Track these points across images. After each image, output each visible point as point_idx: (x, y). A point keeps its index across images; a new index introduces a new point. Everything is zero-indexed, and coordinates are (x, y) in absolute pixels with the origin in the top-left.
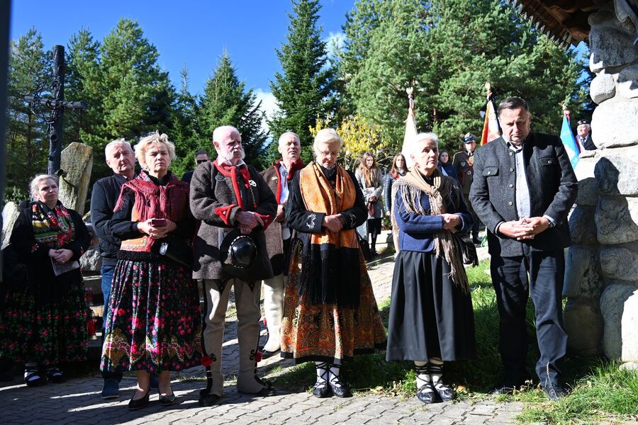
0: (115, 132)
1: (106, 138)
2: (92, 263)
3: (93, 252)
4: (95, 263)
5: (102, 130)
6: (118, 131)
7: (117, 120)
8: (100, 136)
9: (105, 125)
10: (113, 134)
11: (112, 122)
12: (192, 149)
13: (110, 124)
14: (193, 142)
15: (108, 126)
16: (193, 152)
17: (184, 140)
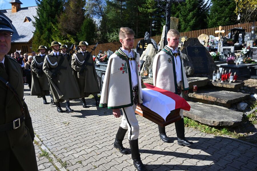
0: (150, 6)
1: (147, 9)
2: (188, 72)
3: (189, 67)
4: (190, 72)
5: (145, 6)
6: (151, 6)
7: (151, 2)
8: (145, 8)
9: (146, 4)
10: (149, 7)
11: (149, 3)
12: (178, 11)
13: (148, 4)
14: (179, 8)
15: (147, 4)
16: (179, 12)
17: (175, 7)
